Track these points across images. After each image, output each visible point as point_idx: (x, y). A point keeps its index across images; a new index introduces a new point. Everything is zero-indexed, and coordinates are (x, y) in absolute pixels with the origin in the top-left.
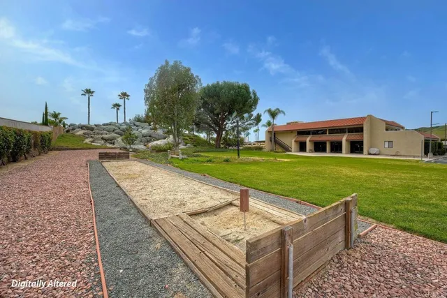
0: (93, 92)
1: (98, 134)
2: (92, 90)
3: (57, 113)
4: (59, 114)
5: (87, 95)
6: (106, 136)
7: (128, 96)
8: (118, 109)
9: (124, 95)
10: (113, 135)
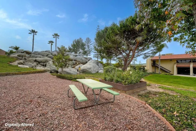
0: (36, 32)
1: (33, 57)
2: (36, 31)
3: (17, 47)
4: (19, 48)
5: (32, 34)
6: (40, 59)
7: (58, 36)
8: (52, 44)
9: (56, 35)
10: (46, 58)
